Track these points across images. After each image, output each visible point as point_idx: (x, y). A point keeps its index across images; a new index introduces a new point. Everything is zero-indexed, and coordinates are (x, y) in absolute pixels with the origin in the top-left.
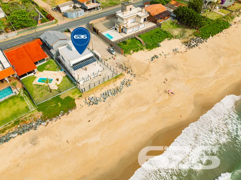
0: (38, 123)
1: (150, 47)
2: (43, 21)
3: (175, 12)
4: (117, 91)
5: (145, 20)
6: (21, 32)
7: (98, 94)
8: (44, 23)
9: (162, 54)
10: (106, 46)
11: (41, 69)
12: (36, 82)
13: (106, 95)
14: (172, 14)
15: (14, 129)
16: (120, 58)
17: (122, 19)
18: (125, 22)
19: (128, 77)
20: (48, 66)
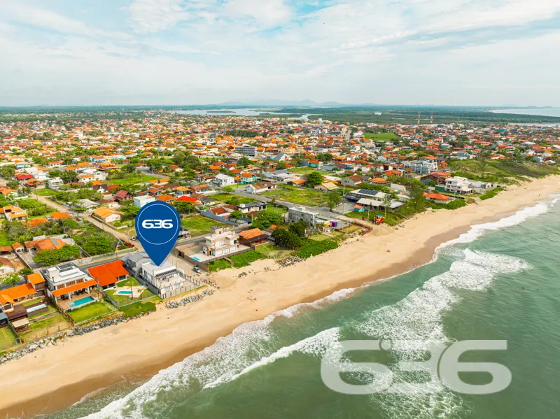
0: (120, 320)
1: (237, 266)
2: (120, 248)
3: (272, 236)
4: (199, 298)
5: (235, 242)
6: (96, 259)
7: (178, 300)
8: (123, 250)
9: (251, 272)
10: (191, 267)
11: (121, 285)
12: (117, 293)
13: (186, 301)
14: (270, 238)
15: (97, 322)
16: (203, 275)
17: (210, 241)
18: (213, 244)
19: (210, 288)
20: (129, 282)
